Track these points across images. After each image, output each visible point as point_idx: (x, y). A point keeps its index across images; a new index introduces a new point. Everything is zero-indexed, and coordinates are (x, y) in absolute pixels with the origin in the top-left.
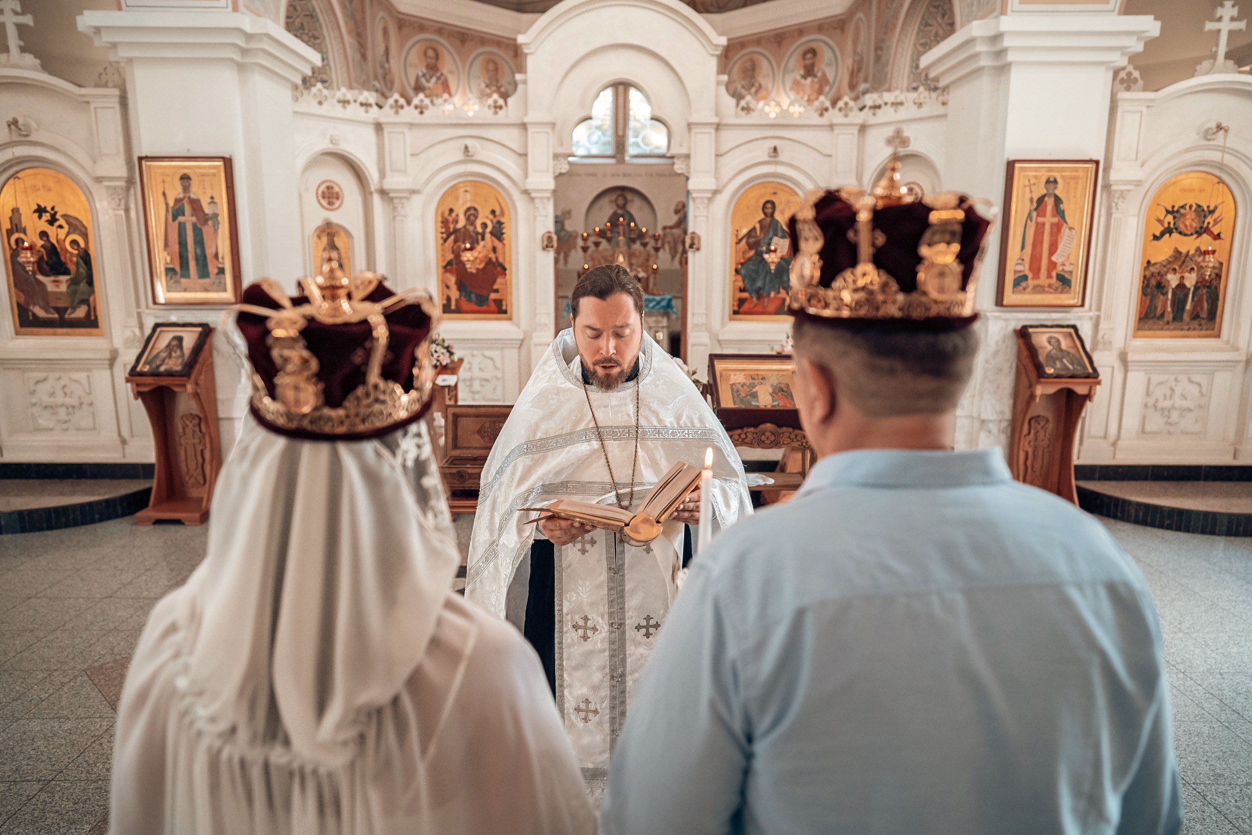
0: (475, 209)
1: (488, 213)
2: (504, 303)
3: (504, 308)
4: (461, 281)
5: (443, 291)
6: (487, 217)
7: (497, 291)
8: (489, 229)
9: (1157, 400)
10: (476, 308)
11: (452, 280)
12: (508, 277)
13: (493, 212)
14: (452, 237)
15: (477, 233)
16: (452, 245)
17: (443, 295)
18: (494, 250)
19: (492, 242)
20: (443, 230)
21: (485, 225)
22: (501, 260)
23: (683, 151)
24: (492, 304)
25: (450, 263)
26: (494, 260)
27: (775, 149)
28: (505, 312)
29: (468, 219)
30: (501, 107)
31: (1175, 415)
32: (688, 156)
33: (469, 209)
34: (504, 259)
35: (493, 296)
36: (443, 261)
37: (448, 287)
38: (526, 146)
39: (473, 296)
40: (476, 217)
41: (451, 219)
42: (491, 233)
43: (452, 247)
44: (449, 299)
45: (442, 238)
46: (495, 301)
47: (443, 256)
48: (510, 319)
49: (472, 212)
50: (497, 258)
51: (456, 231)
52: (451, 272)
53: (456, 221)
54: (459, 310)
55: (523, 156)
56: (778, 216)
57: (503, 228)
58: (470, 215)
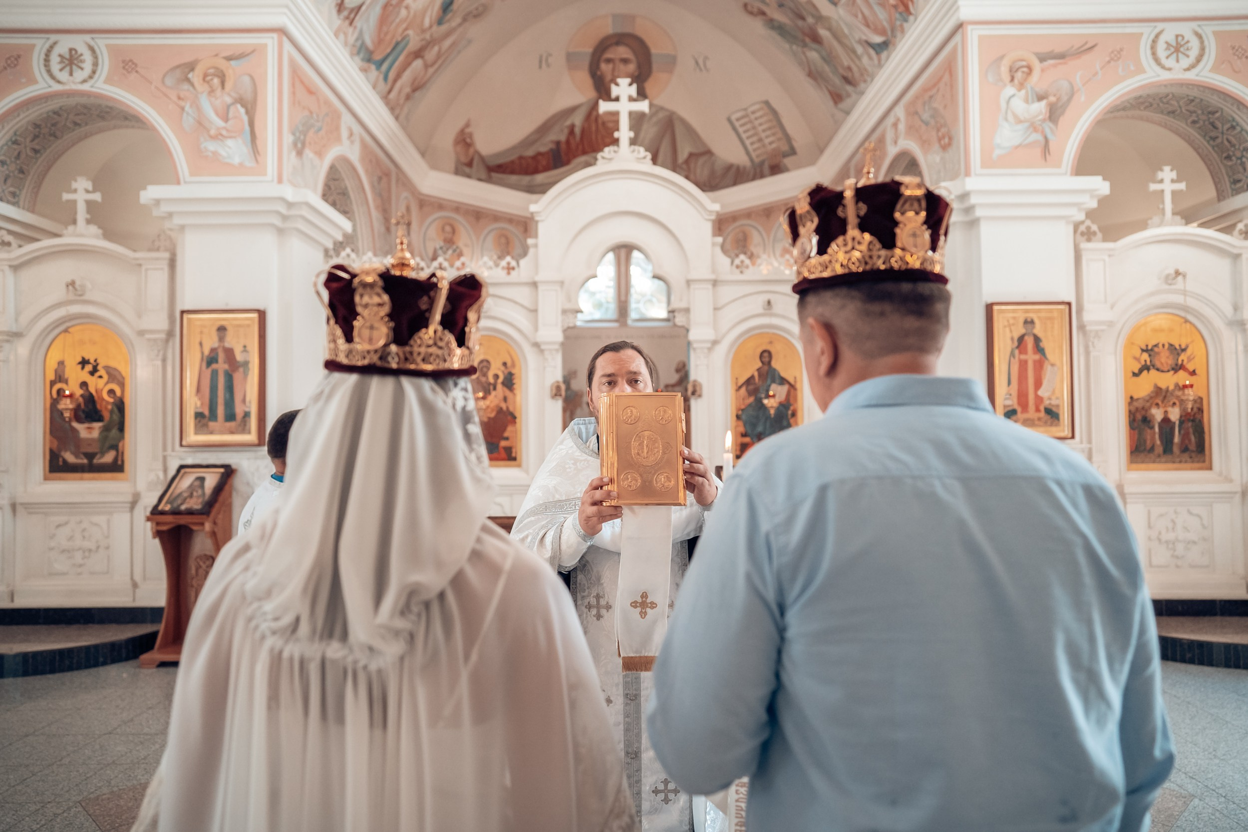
0: (488, 362)
1: (500, 365)
2: (514, 450)
3: (513, 455)
6: (499, 369)
7: (507, 439)
8: (500, 380)
9: (1160, 533)
12: (518, 425)
13: (505, 364)
15: (490, 384)
18: (505, 399)
19: (504, 392)
21: (496, 377)
22: (511, 409)
23: (683, 305)
24: (502, 451)
26: (504, 408)
27: (769, 302)
28: (515, 459)
29: (480, 371)
30: (513, 269)
31: (1180, 548)
32: (687, 310)
33: (481, 362)
34: (514, 408)
35: (503, 443)
38: (536, 302)
40: (488, 368)
42: (502, 383)
46: (505, 448)
48: (519, 466)
49: (484, 364)
50: (508, 408)
55: (534, 311)
56: (774, 364)
57: (514, 379)
58: (483, 367)
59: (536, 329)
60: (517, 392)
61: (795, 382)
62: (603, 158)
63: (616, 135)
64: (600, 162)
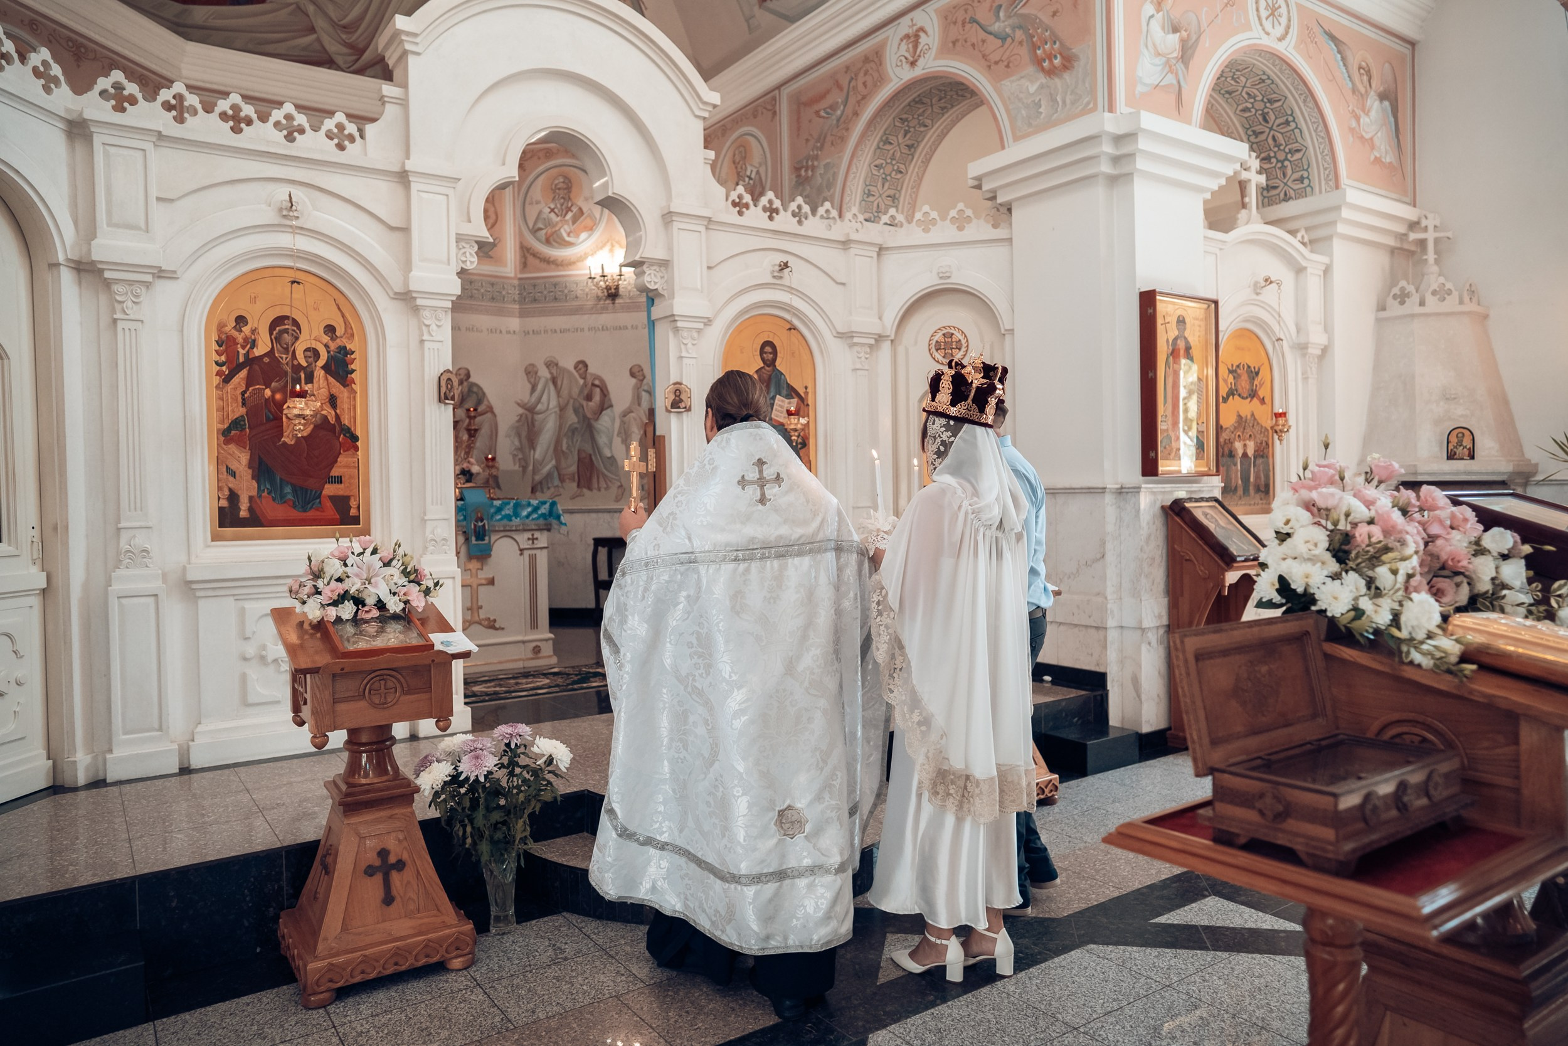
0: (295, 322)
1: (319, 331)
2: (353, 503)
3: (353, 512)
4: (261, 462)
5: (219, 481)
7: (339, 480)
8: (321, 362)
10: (294, 514)
11: (241, 458)
12: (360, 453)
13: (330, 330)
14: (243, 373)
15: (298, 368)
16: (242, 387)
17: (219, 489)
18: (333, 401)
19: (330, 387)
20: (223, 358)
21: (312, 354)
22: (346, 421)
23: (660, 254)
24: (329, 504)
25: (236, 424)
26: (332, 421)
27: (784, 266)
28: (356, 520)
29: (277, 339)
30: (350, 139)
32: (665, 263)
33: (279, 321)
34: (354, 420)
35: (330, 489)
36: (222, 420)
37: (232, 473)
38: (407, 215)
39: (288, 489)
40: (296, 336)
41: (240, 338)
42: (325, 368)
43: (243, 393)
44: (233, 497)
45: (221, 374)
46: (334, 499)
47: (221, 409)
48: (364, 532)
49: (286, 325)
50: (338, 417)
51: (250, 361)
52: (240, 443)
53: (251, 342)
54: (255, 520)
55: (401, 231)
56: (780, 365)
57: (350, 361)
58: (282, 332)
59: (407, 265)
60: (358, 387)
61: (806, 393)
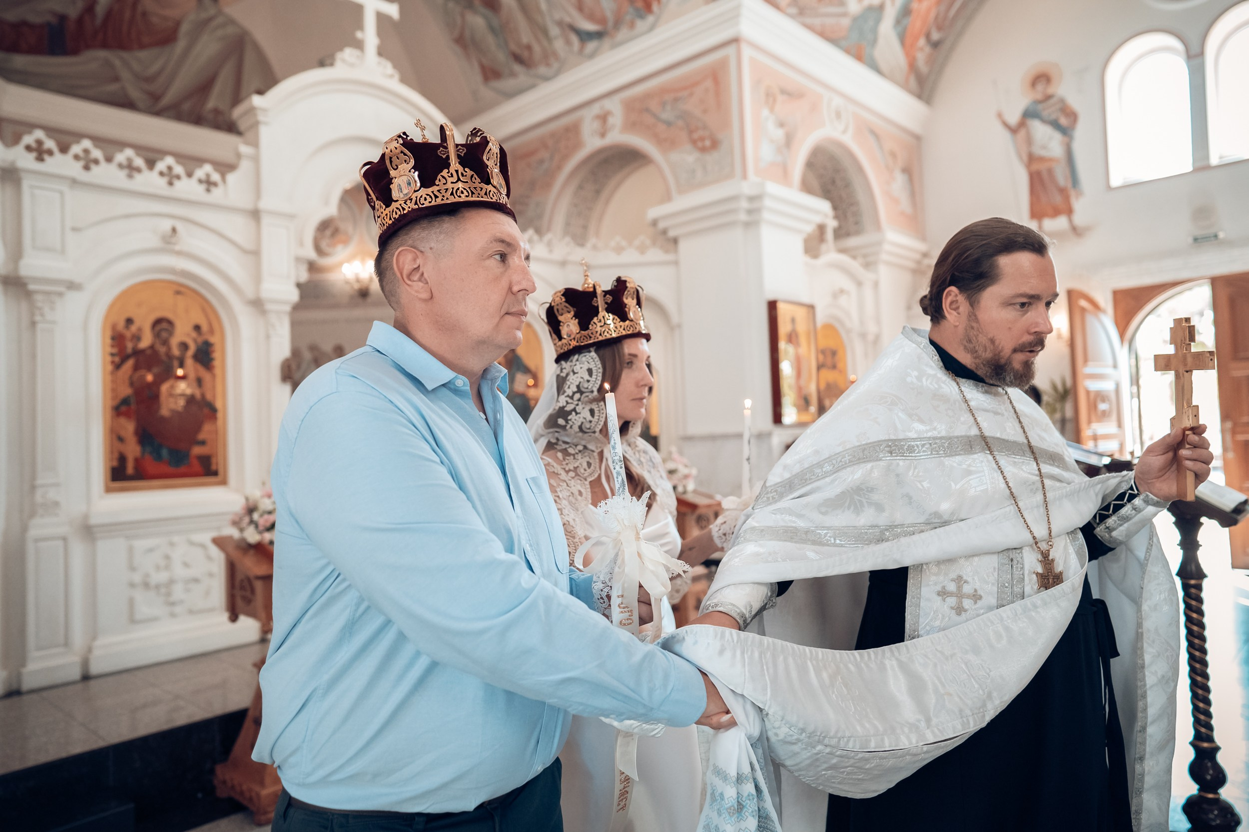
0: (170, 323)
1: (189, 328)
2: (214, 460)
3: (214, 467)
4: (144, 430)
5: (112, 446)
6: (188, 335)
7: (203, 443)
8: (190, 352)
10: (171, 470)
11: (129, 427)
12: (219, 422)
13: (197, 328)
14: (130, 363)
15: (172, 356)
16: (130, 372)
17: (112, 452)
18: (199, 382)
19: (197, 371)
20: (115, 351)
21: (184, 346)
22: (209, 397)
24: (195, 462)
25: (125, 401)
26: (198, 398)
28: (215, 473)
29: (157, 335)
30: (215, 184)
33: (158, 322)
34: (214, 396)
35: (197, 450)
36: (113, 398)
37: (121, 439)
38: (258, 240)
39: (165, 452)
40: (171, 333)
41: (128, 334)
42: (194, 357)
43: (131, 377)
44: (122, 458)
45: (113, 362)
46: (200, 458)
47: (114, 390)
48: (224, 482)
49: (164, 325)
50: (203, 396)
51: (137, 353)
52: (127, 415)
53: (137, 338)
54: (139, 475)
55: (255, 253)
57: (213, 352)
58: (161, 330)
59: (258, 278)
60: (218, 371)
62: (344, 61)
63: (359, 35)
64: (338, 63)
